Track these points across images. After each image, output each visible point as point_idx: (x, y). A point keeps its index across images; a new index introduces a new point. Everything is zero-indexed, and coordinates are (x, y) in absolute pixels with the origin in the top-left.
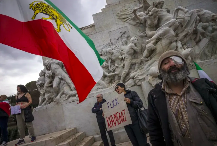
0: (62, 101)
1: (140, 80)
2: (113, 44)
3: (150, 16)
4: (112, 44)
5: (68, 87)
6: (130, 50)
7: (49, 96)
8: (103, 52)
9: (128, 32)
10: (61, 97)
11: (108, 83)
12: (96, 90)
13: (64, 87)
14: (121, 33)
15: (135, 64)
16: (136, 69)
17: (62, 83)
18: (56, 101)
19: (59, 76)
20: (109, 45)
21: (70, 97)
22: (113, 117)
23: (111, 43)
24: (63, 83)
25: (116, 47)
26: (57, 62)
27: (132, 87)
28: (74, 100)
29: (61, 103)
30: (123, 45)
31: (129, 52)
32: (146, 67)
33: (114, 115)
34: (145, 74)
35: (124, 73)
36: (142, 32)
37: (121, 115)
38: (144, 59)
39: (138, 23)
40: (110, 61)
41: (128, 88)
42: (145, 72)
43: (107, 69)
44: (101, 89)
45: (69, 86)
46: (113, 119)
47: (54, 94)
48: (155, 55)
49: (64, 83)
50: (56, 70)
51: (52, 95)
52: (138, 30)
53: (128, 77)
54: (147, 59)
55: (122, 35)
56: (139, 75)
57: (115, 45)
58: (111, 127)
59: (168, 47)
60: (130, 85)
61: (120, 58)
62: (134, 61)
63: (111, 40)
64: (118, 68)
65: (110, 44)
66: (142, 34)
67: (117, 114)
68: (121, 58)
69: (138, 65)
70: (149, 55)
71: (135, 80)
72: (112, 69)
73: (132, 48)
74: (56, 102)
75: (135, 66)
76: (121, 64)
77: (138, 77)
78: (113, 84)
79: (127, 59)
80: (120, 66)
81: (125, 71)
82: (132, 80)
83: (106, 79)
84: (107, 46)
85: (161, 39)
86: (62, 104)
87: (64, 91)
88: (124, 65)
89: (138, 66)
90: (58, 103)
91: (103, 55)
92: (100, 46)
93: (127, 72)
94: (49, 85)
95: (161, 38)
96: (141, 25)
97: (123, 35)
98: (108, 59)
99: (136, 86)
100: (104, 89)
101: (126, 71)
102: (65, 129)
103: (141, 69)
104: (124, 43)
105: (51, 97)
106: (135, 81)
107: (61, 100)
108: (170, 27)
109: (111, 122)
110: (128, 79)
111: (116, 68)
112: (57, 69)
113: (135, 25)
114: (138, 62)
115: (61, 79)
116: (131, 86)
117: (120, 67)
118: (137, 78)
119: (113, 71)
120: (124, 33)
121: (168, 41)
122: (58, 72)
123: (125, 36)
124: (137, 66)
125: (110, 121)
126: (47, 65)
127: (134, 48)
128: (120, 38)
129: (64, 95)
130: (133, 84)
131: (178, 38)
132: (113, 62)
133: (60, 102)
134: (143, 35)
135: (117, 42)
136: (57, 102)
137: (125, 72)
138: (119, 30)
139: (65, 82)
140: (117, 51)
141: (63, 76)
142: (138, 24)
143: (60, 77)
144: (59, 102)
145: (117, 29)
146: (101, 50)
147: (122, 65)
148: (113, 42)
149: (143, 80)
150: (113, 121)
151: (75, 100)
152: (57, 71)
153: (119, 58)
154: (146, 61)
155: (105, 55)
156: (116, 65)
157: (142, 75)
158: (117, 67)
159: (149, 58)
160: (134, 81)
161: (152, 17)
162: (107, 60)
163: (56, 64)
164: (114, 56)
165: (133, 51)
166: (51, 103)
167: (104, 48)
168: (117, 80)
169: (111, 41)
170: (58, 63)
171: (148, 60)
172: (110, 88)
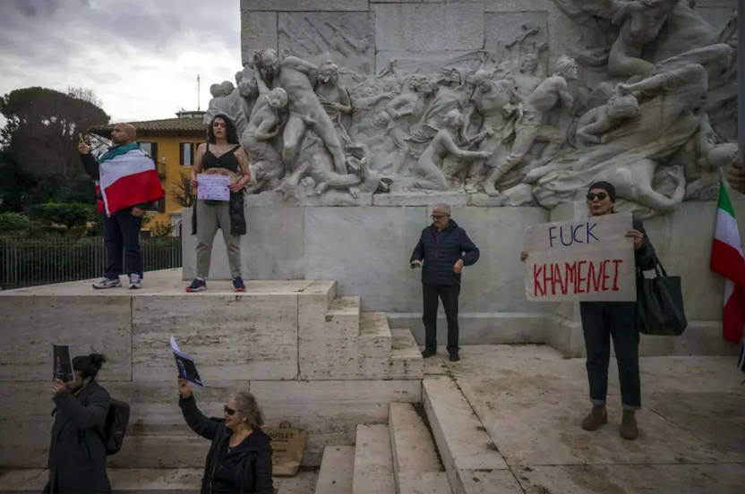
0: (303, 195)
1: (557, 193)
2: (490, 59)
3: (649, 6)
4: (488, 57)
5: (326, 159)
6: (550, 95)
7: (261, 170)
8: (457, 75)
9: (545, 31)
10: (300, 181)
11: (450, 176)
12: (409, 189)
13: (312, 155)
14: (525, 28)
15: (547, 142)
16: (545, 158)
17: (309, 139)
18: (284, 190)
19: (306, 113)
20: (476, 57)
21: (328, 188)
22: (563, 271)
23: (485, 53)
24: (312, 142)
25: (500, 71)
26: (306, 66)
27: (521, 205)
28: (341, 202)
29: (297, 200)
30: (522, 72)
31: (543, 99)
32: (583, 160)
33: (567, 265)
34: (581, 180)
35: (509, 161)
36: (588, 48)
37: (597, 270)
38: (586, 135)
39: (586, 12)
40: (471, 110)
41: (511, 206)
42: (581, 175)
43: (457, 134)
44: (429, 191)
45: (331, 156)
46: (560, 276)
47: (274, 168)
48: (629, 135)
49: (315, 142)
50: (300, 92)
51: (271, 169)
52: (578, 38)
53: (514, 173)
54: (594, 138)
55: (527, 36)
56: (556, 178)
57: (496, 64)
58: (544, 293)
59: (675, 122)
60: (517, 200)
61: (507, 113)
62: (547, 133)
63: (485, 41)
64: (492, 141)
65: (482, 56)
66: (587, 53)
67: (582, 265)
68: (510, 112)
69: (555, 149)
70: (607, 128)
71: (538, 188)
72: (472, 138)
73: (558, 93)
74: (283, 194)
75: (544, 148)
76: (503, 129)
77: (553, 183)
78: (465, 184)
79: (531, 119)
80: (498, 136)
81: (513, 154)
82: (530, 186)
83: (447, 163)
84: (468, 57)
85: (667, 91)
86: (301, 205)
87: (313, 166)
88: (513, 135)
89: (554, 151)
90: (288, 197)
91: (453, 84)
92: (447, 50)
93: (518, 160)
94: (268, 135)
95: (667, 89)
96: (593, 23)
97: (527, 39)
98: (464, 103)
99: (533, 206)
100: (437, 193)
101: (517, 156)
102: (303, 278)
103: (561, 163)
104: (529, 66)
105: (264, 175)
106: (538, 192)
107: (299, 193)
108: (704, 64)
109: (549, 283)
110: (512, 181)
111: (483, 139)
112: (303, 89)
113: (572, 17)
114: (559, 140)
115: (309, 126)
116: (519, 203)
117: (497, 140)
118: (548, 186)
119: (472, 143)
120: (534, 33)
121: (681, 105)
122: (304, 101)
123: (534, 44)
124: (549, 150)
125: (545, 280)
126: (271, 67)
127: (562, 92)
128: (517, 46)
129: (310, 180)
130: (529, 198)
131: (704, 104)
132: (479, 116)
133: (297, 196)
134: (589, 58)
135: (503, 55)
136: (286, 196)
137: (512, 157)
138: (521, 15)
139: (319, 139)
140: (504, 86)
141: (317, 116)
142: (585, 18)
143: (308, 118)
144: (292, 196)
145: (513, 10)
146: (450, 68)
147: (507, 133)
148: (492, 50)
149: (567, 195)
150: (560, 281)
151: (346, 202)
152: (301, 97)
153: (504, 111)
154: (589, 143)
155: (458, 87)
156: (488, 129)
157: (569, 180)
158: (489, 136)
159: (604, 138)
160: (534, 191)
161: (654, 12)
162: (461, 103)
163: (302, 72)
164: (491, 100)
165: (553, 102)
166: (264, 193)
167: (458, 61)
168: (478, 176)
169: (484, 48)
170: (306, 69)
171: (598, 144)
172: (456, 193)
